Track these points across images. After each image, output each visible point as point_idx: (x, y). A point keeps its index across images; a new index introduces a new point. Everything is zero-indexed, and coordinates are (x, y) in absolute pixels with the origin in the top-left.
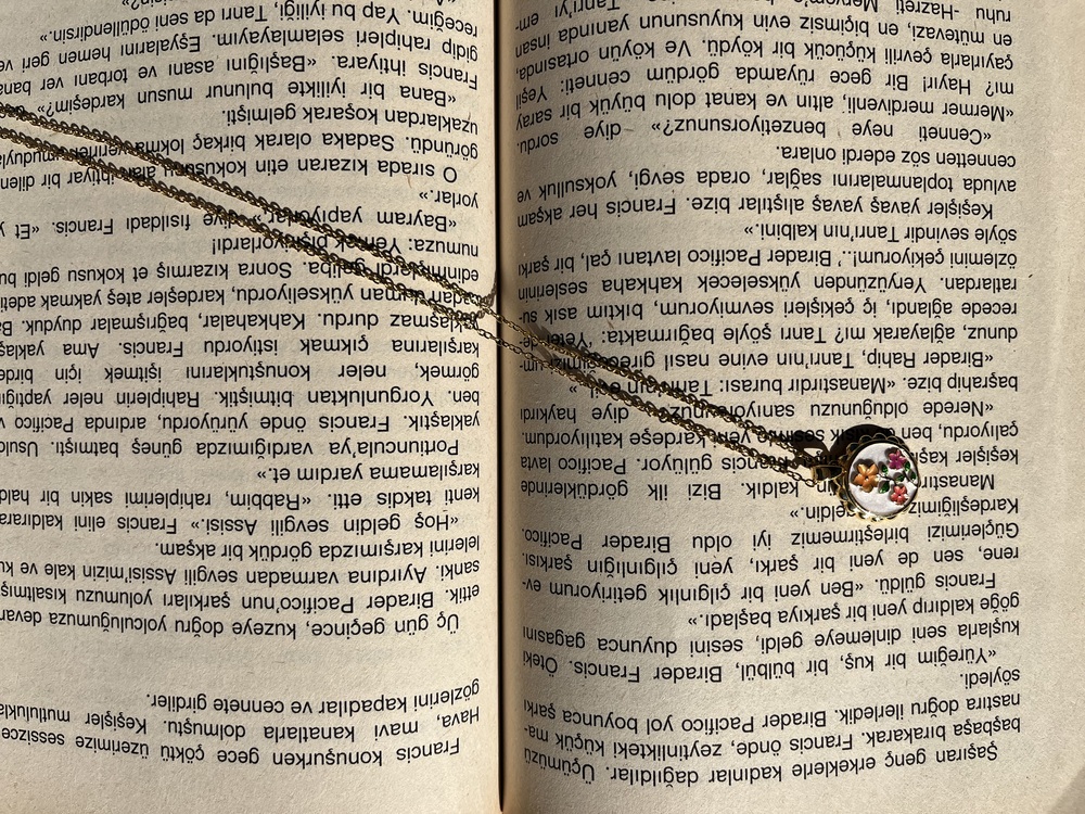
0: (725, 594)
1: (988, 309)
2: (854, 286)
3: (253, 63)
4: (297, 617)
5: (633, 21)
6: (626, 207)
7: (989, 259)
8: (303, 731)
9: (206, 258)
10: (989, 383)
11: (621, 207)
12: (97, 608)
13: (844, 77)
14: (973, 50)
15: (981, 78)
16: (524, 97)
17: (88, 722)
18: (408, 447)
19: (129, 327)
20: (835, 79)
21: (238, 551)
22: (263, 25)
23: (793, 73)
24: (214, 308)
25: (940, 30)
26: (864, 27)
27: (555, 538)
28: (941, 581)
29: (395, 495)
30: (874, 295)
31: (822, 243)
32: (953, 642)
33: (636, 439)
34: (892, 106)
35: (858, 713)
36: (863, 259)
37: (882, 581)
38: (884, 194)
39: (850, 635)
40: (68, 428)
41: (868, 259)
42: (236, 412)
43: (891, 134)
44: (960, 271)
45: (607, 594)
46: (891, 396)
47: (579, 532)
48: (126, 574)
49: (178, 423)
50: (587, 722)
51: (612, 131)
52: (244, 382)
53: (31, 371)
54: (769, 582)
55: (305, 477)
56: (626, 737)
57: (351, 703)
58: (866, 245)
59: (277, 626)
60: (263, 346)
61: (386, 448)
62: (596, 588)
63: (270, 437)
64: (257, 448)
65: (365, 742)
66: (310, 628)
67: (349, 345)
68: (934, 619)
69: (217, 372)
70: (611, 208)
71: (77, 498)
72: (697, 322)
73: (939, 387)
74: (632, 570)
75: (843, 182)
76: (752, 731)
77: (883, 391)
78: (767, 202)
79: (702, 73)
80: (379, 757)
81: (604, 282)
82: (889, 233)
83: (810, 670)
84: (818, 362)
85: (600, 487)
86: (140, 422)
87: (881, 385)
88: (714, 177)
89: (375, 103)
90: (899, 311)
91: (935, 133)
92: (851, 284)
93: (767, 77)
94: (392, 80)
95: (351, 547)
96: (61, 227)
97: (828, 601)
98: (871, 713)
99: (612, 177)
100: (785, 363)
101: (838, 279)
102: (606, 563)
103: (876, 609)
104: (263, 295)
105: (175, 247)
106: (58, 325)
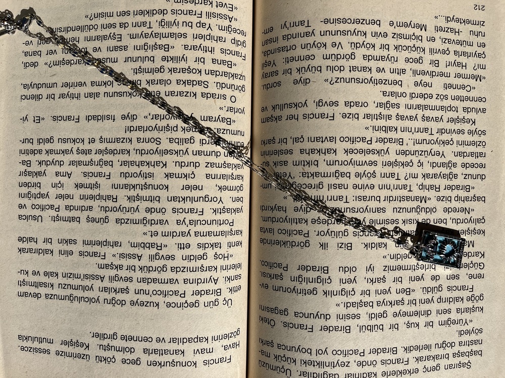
0: (353, 293)
1: (473, 166)
2: (414, 154)
3: (146, 47)
4: (159, 299)
5: (317, 33)
6: (312, 116)
7: (473, 143)
8: (161, 351)
9: (122, 134)
10: (472, 199)
11: (310, 116)
12: (68, 292)
13: (411, 60)
14: (468, 49)
15: (471, 62)
16: (266, 64)
17: (62, 344)
18: (212, 222)
19: (86, 165)
20: (407, 61)
21: (133, 268)
22: (150, 30)
23: (388, 58)
24: (125, 157)
25: (454, 40)
26: (420, 38)
27: (275, 265)
28: (449, 289)
29: (205, 244)
30: (422, 159)
31: (399, 135)
32: (454, 316)
33: (314, 221)
34: (432, 74)
35: (412, 348)
36: (417, 142)
37: (423, 288)
38: (428, 113)
39: (409, 313)
40: (57, 210)
41: (420, 142)
42: (135, 205)
43: (431, 86)
44: (461, 149)
45: (299, 292)
46: (429, 204)
47: (286, 263)
48: (82, 277)
49: (107, 209)
50: (289, 349)
51: (306, 82)
52: (138, 191)
53: (40, 183)
54: (373, 288)
55: (165, 235)
56: (306, 357)
57: (183, 339)
58: (420, 136)
59: (150, 303)
60: (147, 175)
61: (202, 222)
62: (294, 289)
63: (149, 216)
64: (144, 221)
65: (189, 357)
66: (166, 304)
67: (186, 176)
68: (445, 306)
69: (126, 186)
70: (305, 116)
71: (60, 242)
72: (343, 169)
73: (451, 200)
74: (311, 281)
75: (409, 107)
76: (364, 356)
77: (425, 202)
78: (376, 116)
79: (348, 57)
80: (195, 364)
81: (301, 150)
82: (430, 131)
83: (390, 328)
84: (397, 189)
85: (297, 243)
86: (90, 208)
87: (424, 199)
88: (352, 104)
89: (200, 66)
90: (433, 166)
91: (450, 86)
92: (412, 153)
93: (376, 59)
94: (208, 56)
95: (185, 268)
96: (55, 118)
97: (399, 297)
98: (417, 348)
99: (305, 103)
100: (382, 188)
101: (406, 151)
102: (299, 278)
103: (420, 301)
104: (148, 152)
105: (108, 129)
106: (53, 163)
